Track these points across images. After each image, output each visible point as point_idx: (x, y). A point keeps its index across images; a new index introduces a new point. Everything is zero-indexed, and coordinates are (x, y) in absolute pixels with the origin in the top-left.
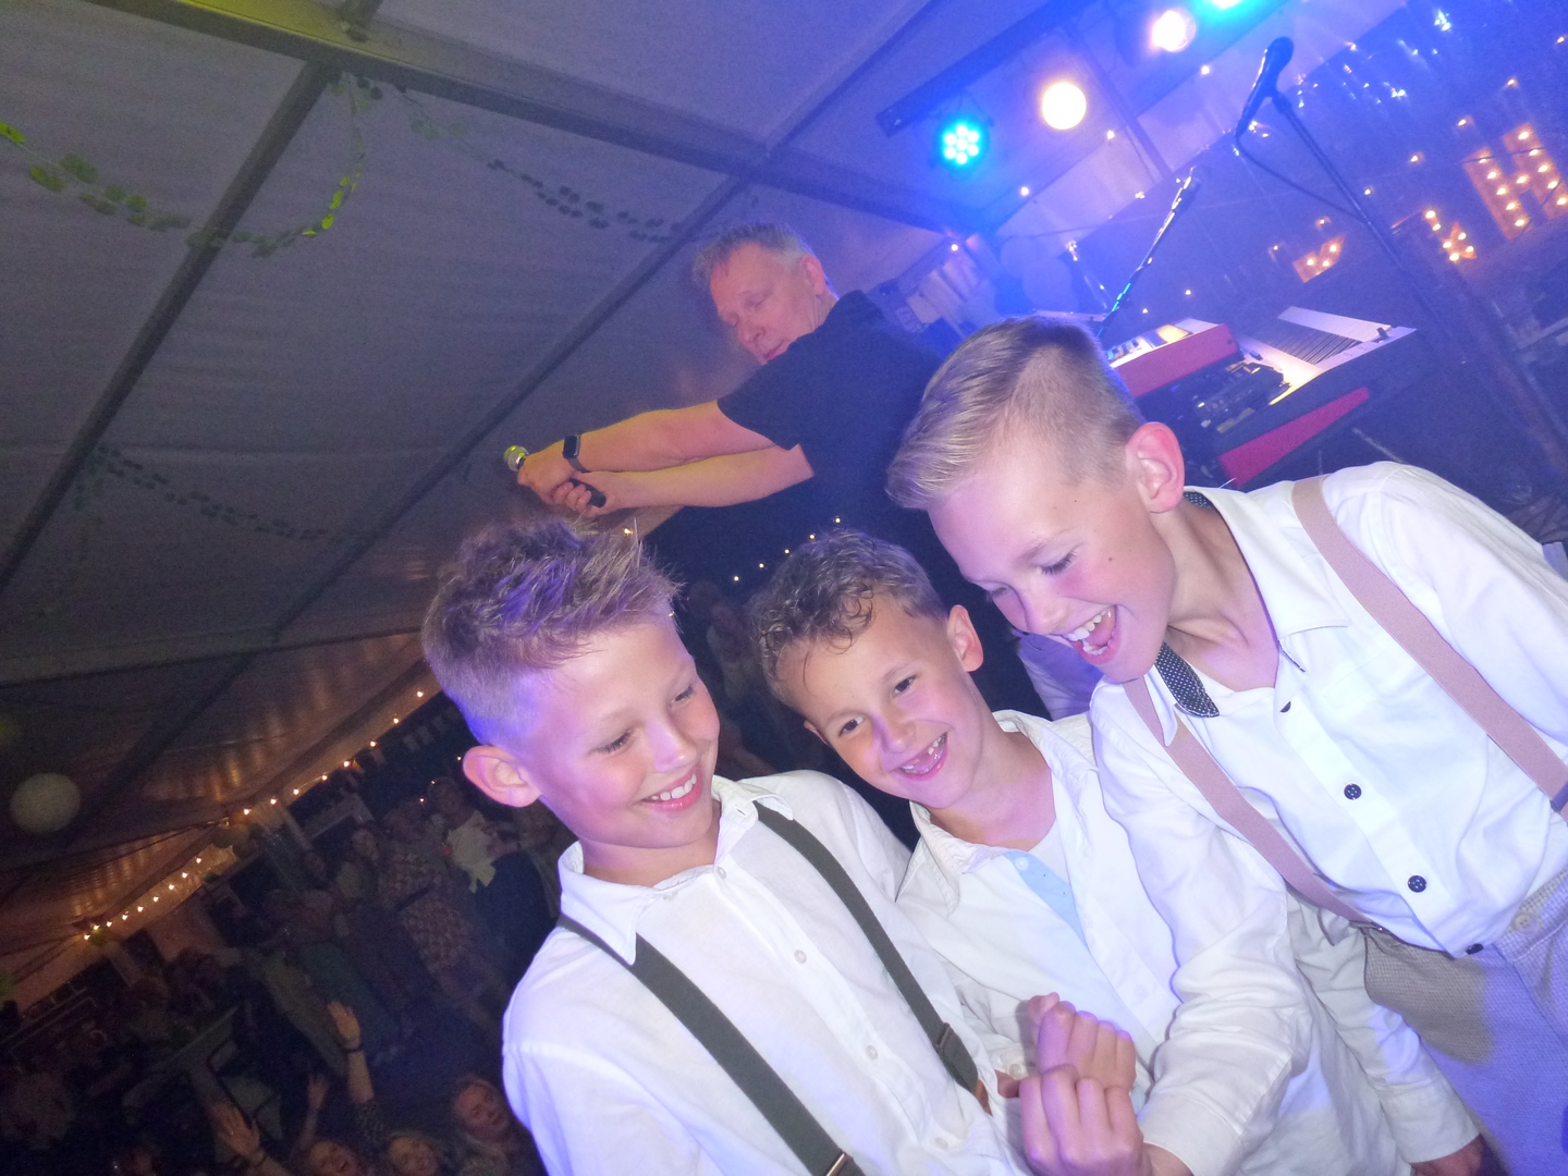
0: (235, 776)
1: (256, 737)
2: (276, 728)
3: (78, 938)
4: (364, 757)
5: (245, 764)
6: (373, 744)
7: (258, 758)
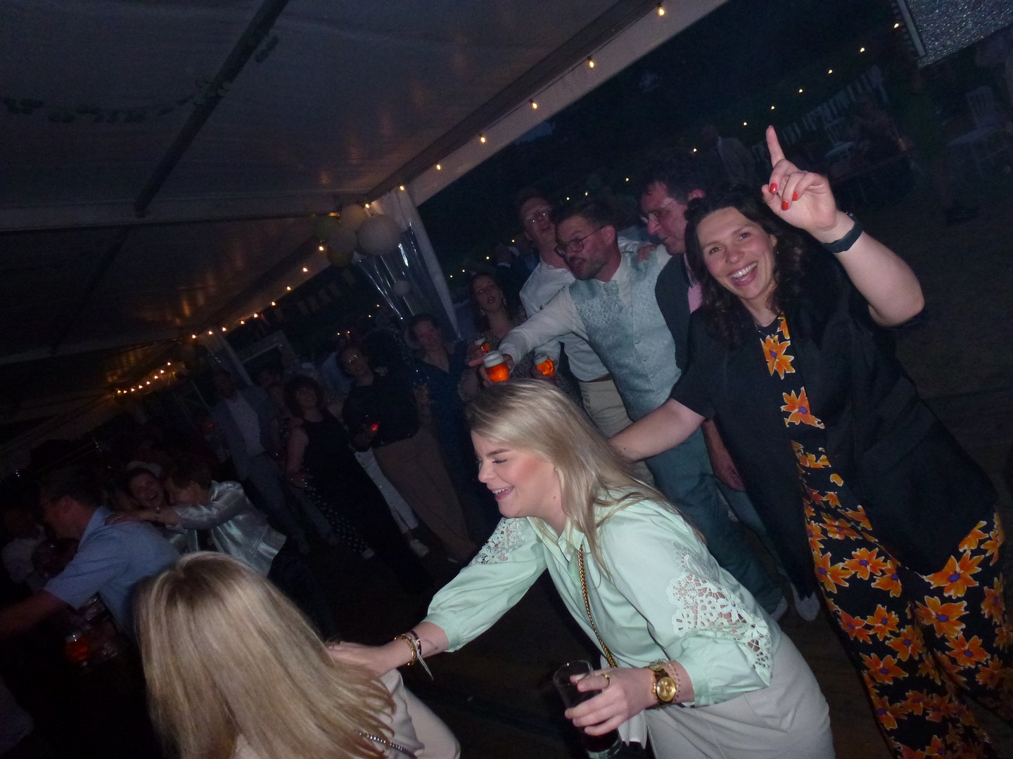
0: (187, 311)
1: (199, 285)
2: (211, 281)
3: (109, 396)
4: (268, 311)
5: (193, 303)
6: (273, 304)
7: (201, 300)
